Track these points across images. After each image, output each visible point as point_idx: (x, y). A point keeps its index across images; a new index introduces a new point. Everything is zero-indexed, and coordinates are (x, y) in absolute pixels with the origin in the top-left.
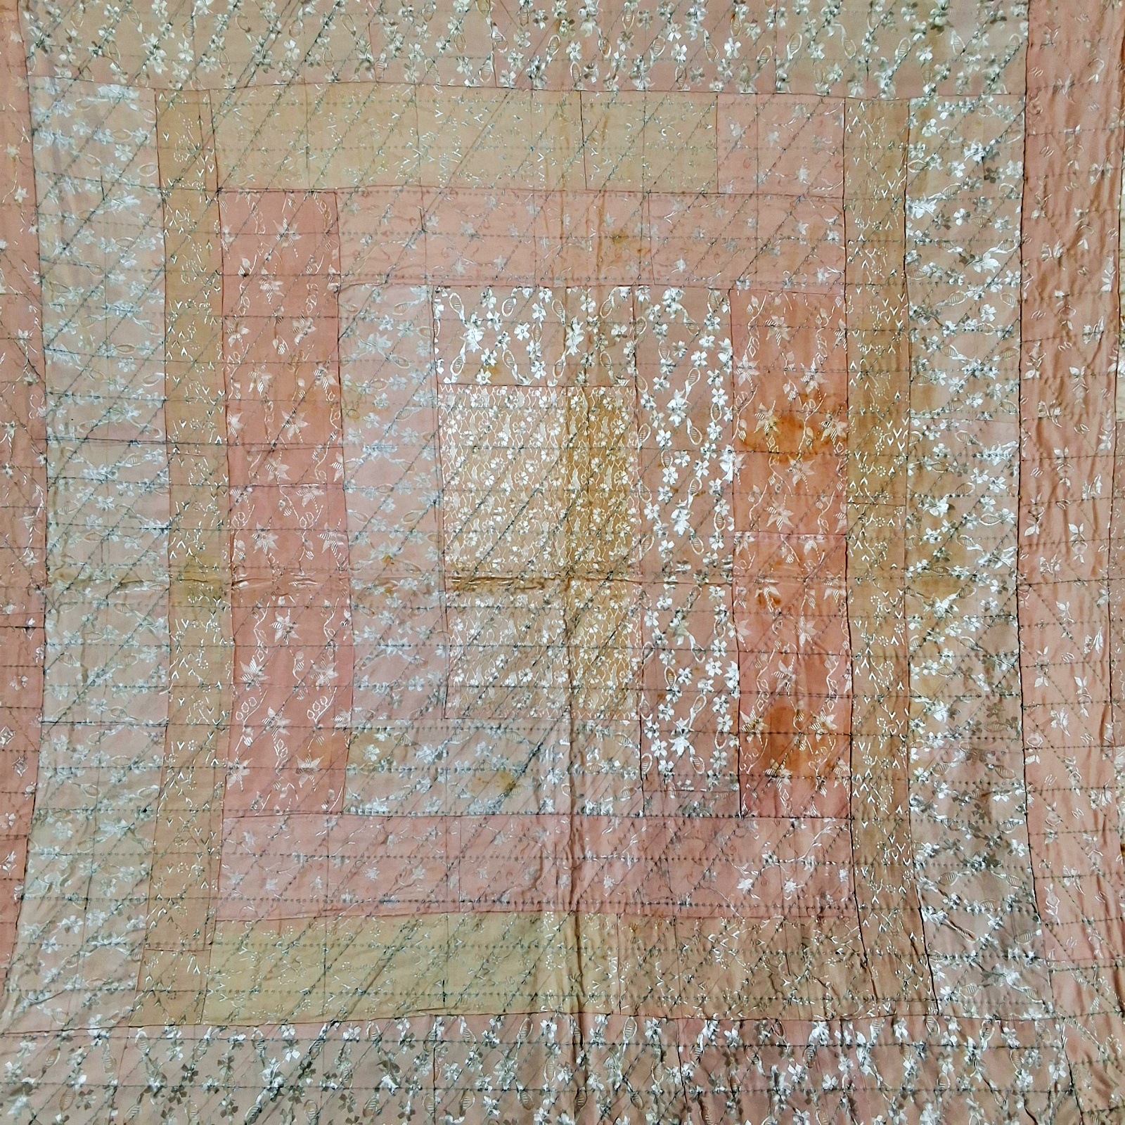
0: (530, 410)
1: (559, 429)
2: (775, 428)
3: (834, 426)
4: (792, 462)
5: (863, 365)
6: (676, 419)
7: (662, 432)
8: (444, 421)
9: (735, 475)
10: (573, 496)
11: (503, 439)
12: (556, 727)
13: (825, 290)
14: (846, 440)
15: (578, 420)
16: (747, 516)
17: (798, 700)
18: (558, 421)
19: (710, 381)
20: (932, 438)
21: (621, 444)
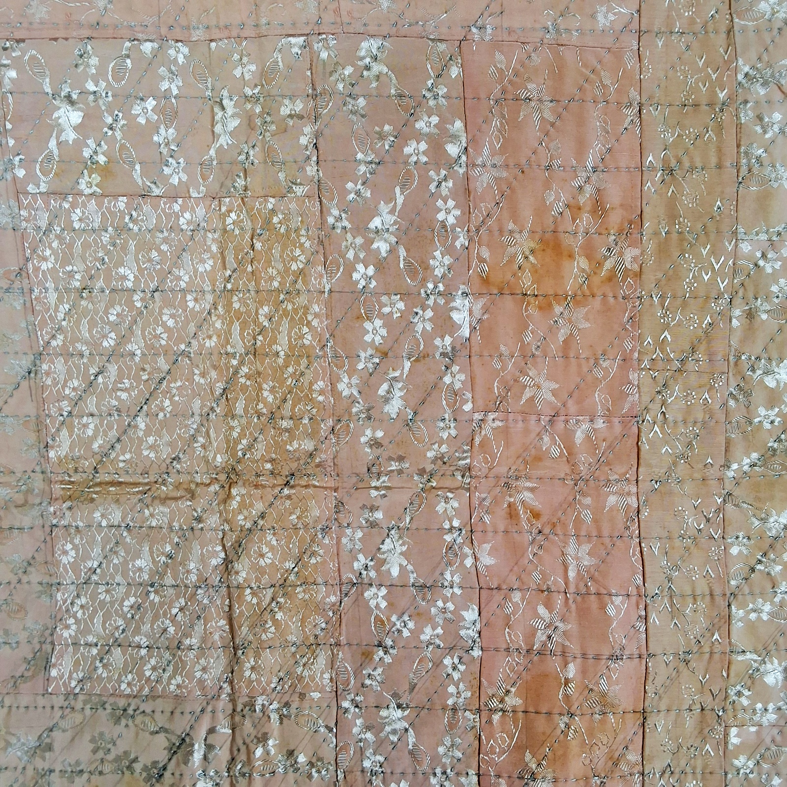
0: (166, 234)
1: (211, 262)
2: (531, 258)
3: (621, 254)
4: (558, 309)
5: (665, 160)
6: (382, 247)
7: (360, 267)
8: (34, 251)
9: (473, 329)
10: (235, 362)
11: (124, 278)
12: (209, 709)
13: (609, 41)
14: (639, 274)
15: (238, 249)
16: (491, 389)
17: (566, 664)
18: (209, 250)
19: (432, 187)
20: (769, 270)
21: (300, 285)
